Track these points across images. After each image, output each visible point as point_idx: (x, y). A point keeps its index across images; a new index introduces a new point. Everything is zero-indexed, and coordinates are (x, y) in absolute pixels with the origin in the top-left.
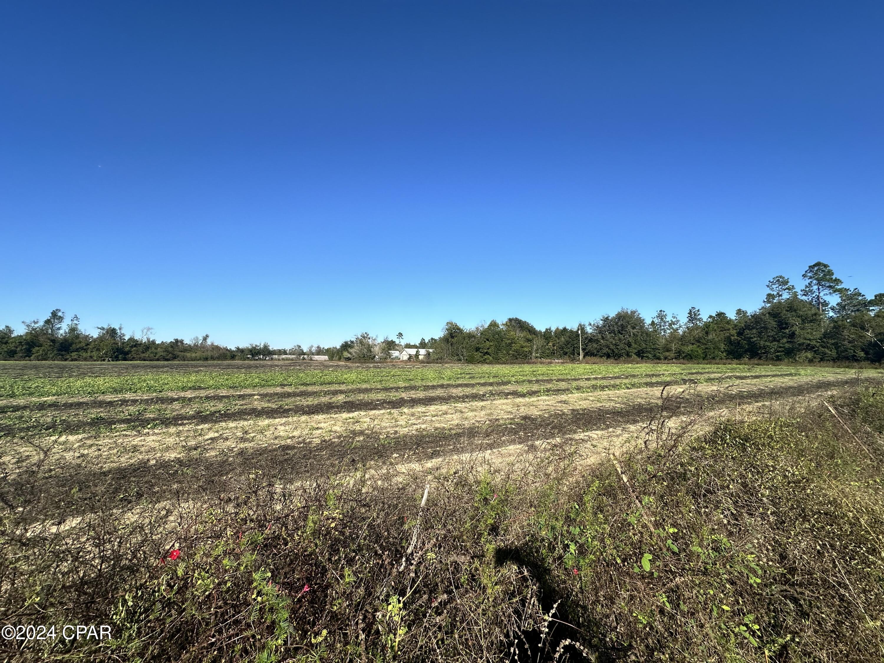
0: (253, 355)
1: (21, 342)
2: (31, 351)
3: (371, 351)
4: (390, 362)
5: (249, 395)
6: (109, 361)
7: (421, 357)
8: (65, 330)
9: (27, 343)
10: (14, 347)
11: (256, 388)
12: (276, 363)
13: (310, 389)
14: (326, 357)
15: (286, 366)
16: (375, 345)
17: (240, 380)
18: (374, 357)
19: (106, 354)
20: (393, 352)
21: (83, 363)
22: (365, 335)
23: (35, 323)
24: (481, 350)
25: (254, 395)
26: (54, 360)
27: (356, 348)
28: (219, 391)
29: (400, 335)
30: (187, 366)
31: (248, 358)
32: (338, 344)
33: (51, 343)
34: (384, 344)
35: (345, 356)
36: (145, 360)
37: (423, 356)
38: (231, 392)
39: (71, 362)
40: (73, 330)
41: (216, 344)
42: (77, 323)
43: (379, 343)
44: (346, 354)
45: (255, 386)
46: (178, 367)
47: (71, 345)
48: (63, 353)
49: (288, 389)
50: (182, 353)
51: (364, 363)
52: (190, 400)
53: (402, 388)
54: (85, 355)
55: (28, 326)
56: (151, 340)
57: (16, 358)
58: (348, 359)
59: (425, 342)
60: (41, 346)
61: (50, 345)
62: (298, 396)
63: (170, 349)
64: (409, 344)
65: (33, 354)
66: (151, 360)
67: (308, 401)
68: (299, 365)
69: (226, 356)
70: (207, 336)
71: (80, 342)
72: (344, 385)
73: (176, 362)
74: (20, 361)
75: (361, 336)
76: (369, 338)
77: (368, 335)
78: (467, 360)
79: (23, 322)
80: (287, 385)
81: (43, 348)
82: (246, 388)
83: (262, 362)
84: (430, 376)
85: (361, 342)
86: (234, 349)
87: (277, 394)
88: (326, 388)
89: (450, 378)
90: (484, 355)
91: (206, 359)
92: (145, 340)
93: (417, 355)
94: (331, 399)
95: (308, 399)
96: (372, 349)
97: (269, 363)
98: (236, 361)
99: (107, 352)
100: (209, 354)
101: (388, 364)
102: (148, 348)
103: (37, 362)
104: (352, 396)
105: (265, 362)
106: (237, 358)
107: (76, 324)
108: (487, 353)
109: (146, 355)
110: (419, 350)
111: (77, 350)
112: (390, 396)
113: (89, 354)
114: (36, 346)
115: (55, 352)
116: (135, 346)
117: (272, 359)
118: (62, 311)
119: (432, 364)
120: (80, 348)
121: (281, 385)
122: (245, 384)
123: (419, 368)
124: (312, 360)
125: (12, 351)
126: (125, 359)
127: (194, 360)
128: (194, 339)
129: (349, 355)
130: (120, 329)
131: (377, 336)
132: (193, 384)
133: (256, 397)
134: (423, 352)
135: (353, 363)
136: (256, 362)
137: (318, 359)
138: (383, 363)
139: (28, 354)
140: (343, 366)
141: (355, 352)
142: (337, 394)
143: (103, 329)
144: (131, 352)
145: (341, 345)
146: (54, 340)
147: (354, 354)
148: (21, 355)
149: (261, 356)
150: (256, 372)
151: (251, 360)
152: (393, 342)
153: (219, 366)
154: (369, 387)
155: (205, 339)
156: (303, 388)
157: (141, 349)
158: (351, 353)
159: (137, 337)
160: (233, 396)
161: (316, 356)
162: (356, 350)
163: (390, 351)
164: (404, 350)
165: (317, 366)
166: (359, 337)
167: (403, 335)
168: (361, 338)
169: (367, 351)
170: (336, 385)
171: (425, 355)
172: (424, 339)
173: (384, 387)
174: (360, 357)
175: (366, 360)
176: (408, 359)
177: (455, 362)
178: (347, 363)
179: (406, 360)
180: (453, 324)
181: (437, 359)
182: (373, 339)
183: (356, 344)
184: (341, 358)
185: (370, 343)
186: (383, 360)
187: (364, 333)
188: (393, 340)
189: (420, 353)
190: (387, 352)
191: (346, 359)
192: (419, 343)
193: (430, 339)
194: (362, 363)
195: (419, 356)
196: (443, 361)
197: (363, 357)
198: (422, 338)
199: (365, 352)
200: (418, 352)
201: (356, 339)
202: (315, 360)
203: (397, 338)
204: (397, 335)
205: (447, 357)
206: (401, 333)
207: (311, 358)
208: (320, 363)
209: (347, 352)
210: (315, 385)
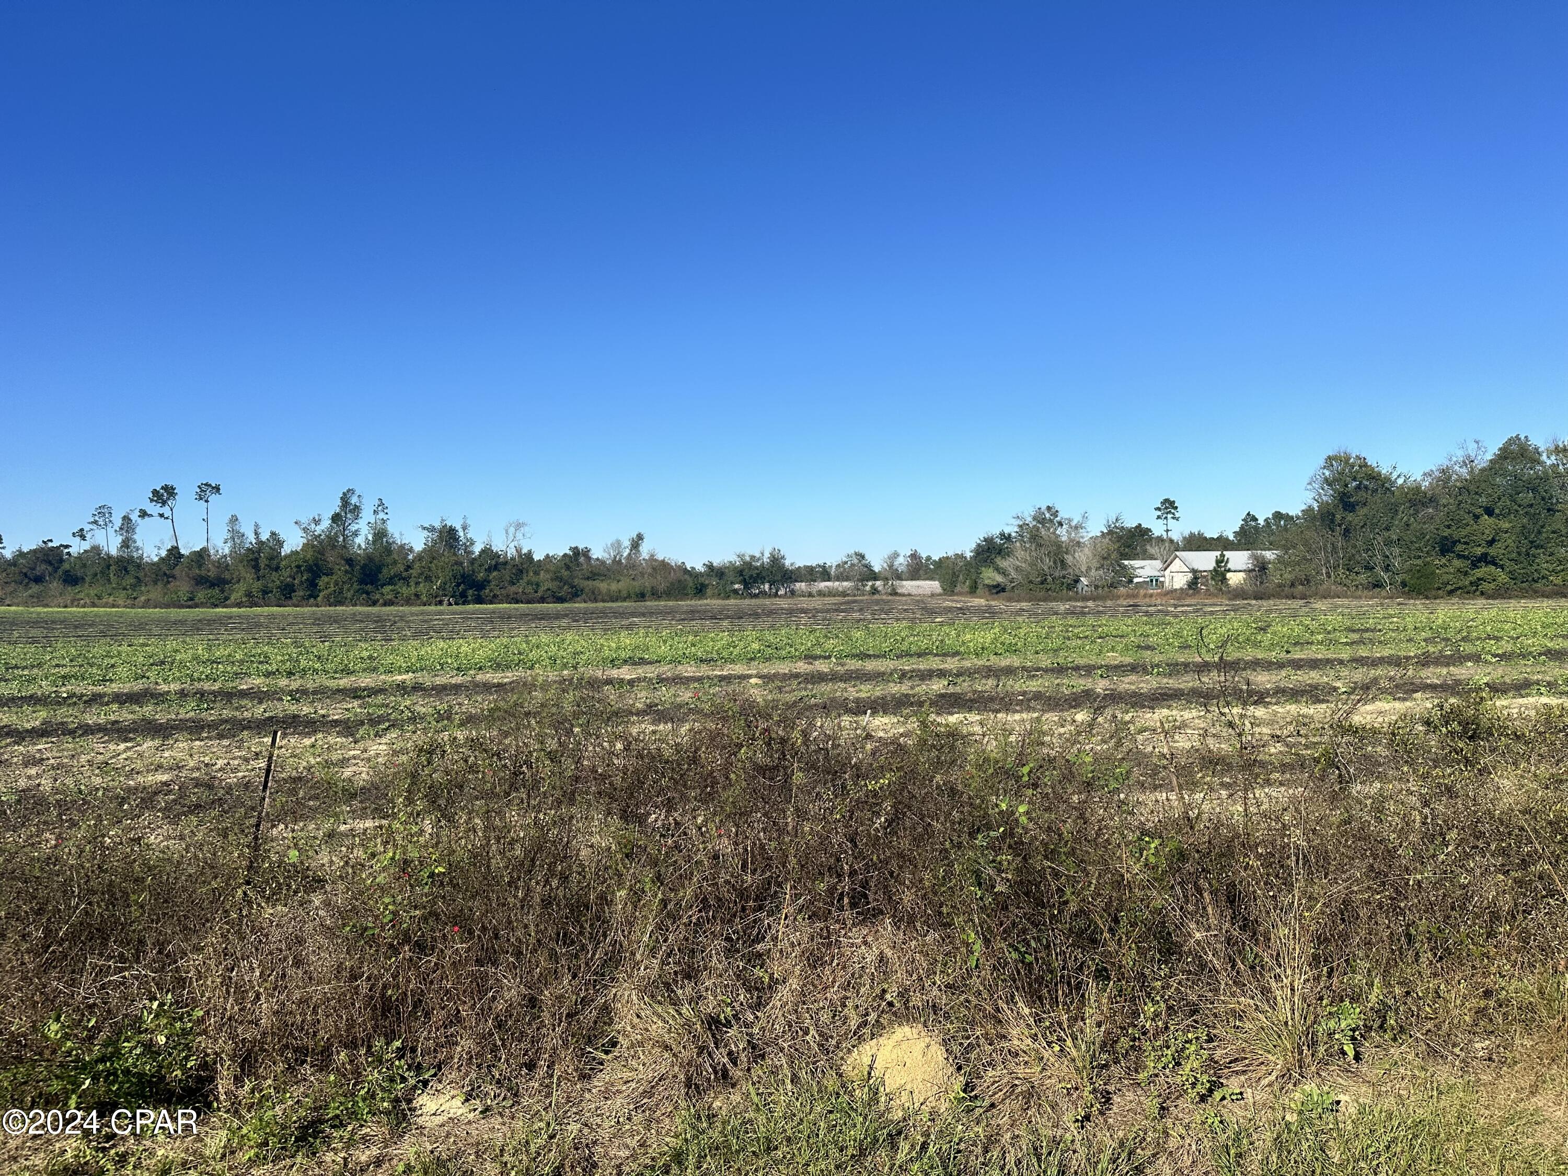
0: (747, 584)
1: (298, 567)
2: (317, 585)
3: (1063, 562)
4: (1128, 596)
5: (739, 677)
6: (450, 604)
7: (1235, 579)
8: (366, 535)
9: (310, 569)
10: (290, 576)
11: (753, 663)
12: (804, 603)
13: (870, 666)
14: (934, 586)
15: (828, 611)
16: (1078, 544)
17: (719, 645)
18: (1077, 581)
19: (442, 587)
20: (1136, 563)
21: (406, 609)
22: (1048, 515)
23: (317, 522)
24: (1459, 547)
25: (750, 676)
26: (355, 605)
27: (1020, 554)
28: (680, 667)
29: (1168, 507)
30: (604, 614)
31: (736, 592)
32: (966, 547)
33: (347, 567)
34: (1109, 540)
35: (986, 582)
36: (517, 602)
37: (1241, 576)
38: (705, 670)
39: (384, 609)
40: (380, 535)
41: (660, 557)
42: (385, 517)
43: (1090, 539)
44: (990, 576)
45: (751, 659)
46: (587, 616)
47: (379, 569)
48: (369, 587)
49: (822, 666)
50: (590, 583)
51: (1044, 601)
52: (631, 683)
53: (1108, 667)
54: (405, 591)
55: (305, 530)
56: (525, 551)
57: (294, 600)
58: (998, 590)
59: (1253, 528)
60: (332, 574)
61: (346, 572)
62: (841, 680)
63: (565, 573)
64: (1198, 536)
65: (320, 591)
66: (529, 602)
67: (861, 690)
68: (861, 610)
69: (684, 588)
70: (640, 537)
71: (395, 562)
72: (956, 658)
73: (579, 605)
74: (302, 606)
75: (1035, 518)
76: (1061, 524)
77: (1055, 514)
78: (1404, 584)
79: (296, 523)
80: (820, 657)
81: (335, 577)
82: (733, 662)
83: (767, 602)
85: (1035, 537)
86: (700, 568)
87: (797, 676)
88: (907, 665)
90: (1474, 565)
91: (642, 596)
92: (511, 552)
93: (1220, 572)
94: (912, 688)
95: (862, 687)
96: (1069, 559)
97: (784, 603)
98: (708, 601)
99: (445, 584)
100: (647, 583)
101: (1121, 601)
102: (522, 572)
103: (328, 608)
105: (777, 601)
106: (709, 591)
107: (384, 521)
108: (1485, 559)
109: (518, 589)
110: (1228, 554)
111: (391, 581)
113: (413, 589)
114: (324, 574)
115: (356, 586)
116: (496, 567)
117: (793, 592)
118: (357, 493)
119: (1273, 601)
120: (395, 576)
121: (806, 657)
122: (732, 653)
123: (1227, 613)
124: (896, 594)
125: (287, 585)
126: (479, 600)
127: (617, 600)
128: (612, 545)
129: (999, 579)
130: (464, 528)
131: (1085, 517)
132: (629, 654)
133: (753, 681)
134: (1239, 560)
135: (1010, 600)
136: (754, 601)
137: (914, 592)
138: (1103, 598)
139: (312, 593)
140: (979, 611)
141: (1017, 569)
142: (930, 678)
143: (432, 529)
144: (489, 582)
145: (974, 546)
146: (351, 559)
147: (1013, 574)
148: (301, 593)
149: (767, 586)
150: (754, 627)
151: (742, 597)
152: (1141, 533)
153: (671, 612)
154: (1017, 664)
155: (636, 544)
156: (853, 664)
157: (507, 574)
158: (1004, 573)
159: (498, 546)
160: (708, 677)
161: (908, 584)
162: (1018, 563)
163: (1126, 562)
164: (1176, 556)
165: (905, 610)
166: (1029, 520)
167: (1176, 508)
168: (1034, 523)
169: (1051, 563)
170: (936, 658)
171: (1250, 571)
172: (1254, 516)
173: (1058, 664)
174: (1031, 582)
175: (1050, 592)
176: (1189, 586)
177: (1360, 593)
178: (994, 600)
179: (1181, 589)
180: (1352, 460)
181: (1293, 585)
182: (1073, 524)
183: (1018, 544)
184: (976, 588)
185: (1063, 539)
186: (1106, 589)
187: (1044, 508)
188: (1140, 525)
189: (1229, 566)
190: (1120, 566)
191: (990, 590)
192: (1238, 530)
193: (1271, 516)
194: (1039, 600)
195: (1229, 575)
196: (1314, 588)
197: (1042, 583)
198: (1248, 514)
199: (1046, 568)
200: (1222, 561)
201: (1020, 526)
202: (903, 595)
203: (1159, 517)
204: (1158, 509)
205: (1329, 577)
206: (1172, 499)
207: (894, 589)
208: (918, 601)
209: (991, 570)
210: (884, 656)
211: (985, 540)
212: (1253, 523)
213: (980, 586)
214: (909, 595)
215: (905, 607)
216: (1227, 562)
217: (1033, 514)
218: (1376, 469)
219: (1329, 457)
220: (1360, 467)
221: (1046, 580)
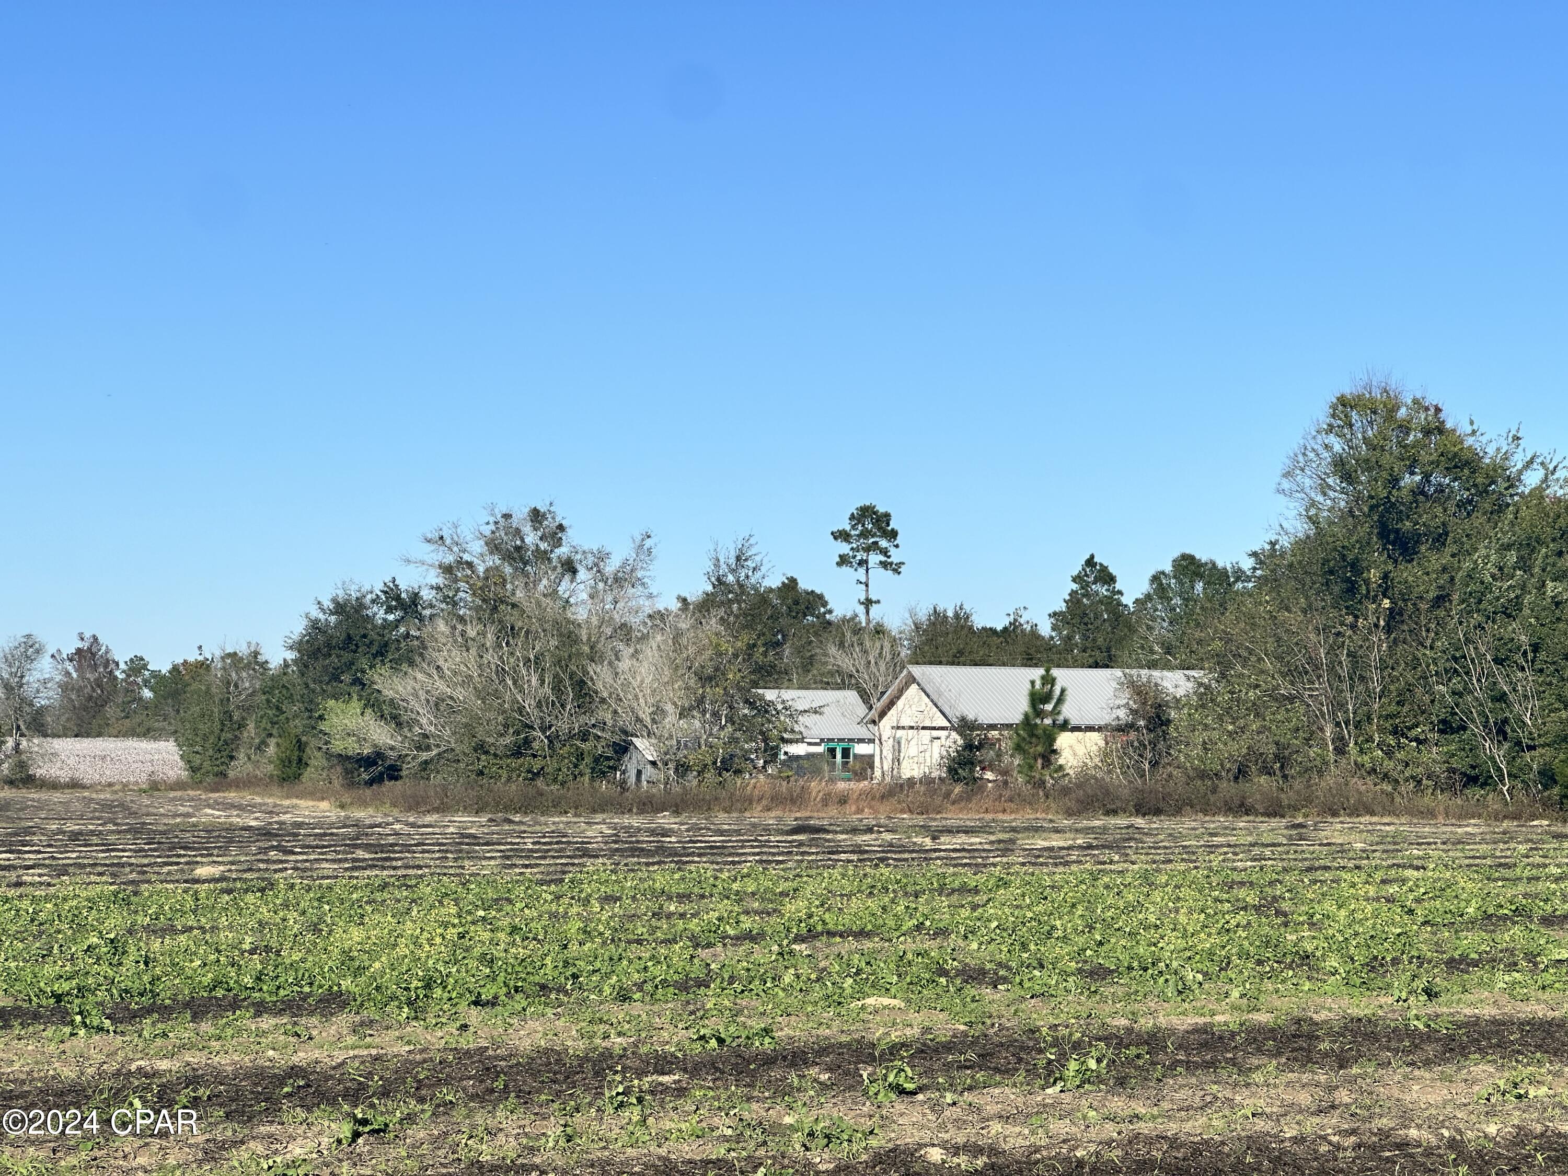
3: (582, 687)
4: (777, 800)
7: (1075, 752)
14: (157, 756)
16: (624, 632)
18: (623, 749)
20: (798, 697)
22: (531, 538)
27: (449, 659)
29: (871, 530)
34: (713, 624)
35: (338, 746)
37: (1096, 741)
43: (659, 617)
44: (350, 726)
51: (525, 809)
53: (894, 1050)
58: (374, 771)
59: (1113, 603)
64: (962, 621)
72: (343, 1021)
75: (494, 546)
76: (570, 568)
77: (556, 535)
78: (1548, 777)
84: (1172, 942)
85: (493, 605)
89: (1374, 965)
93: (1038, 732)
96: (599, 676)
101: (755, 815)
104: (417, 1133)
110: (1063, 676)
112: (774, 1130)
119: (1187, 824)
123: (1057, 857)
124: (32, 782)
129: (381, 735)
131: (643, 549)
134: (1092, 694)
135: (415, 804)
137: (88, 773)
138: (703, 805)
141: (438, 704)
142: (273, 1110)
145: (298, 629)
147: (426, 721)
154: (575, 1045)
161: (66, 747)
162: (441, 685)
163: (770, 695)
164: (912, 680)
165: (75, 836)
166: (475, 550)
167: (893, 535)
168: (494, 560)
169: (547, 690)
170: (267, 1022)
171: (1122, 729)
172: (1104, 569)
173: (721, 1041)
174: (481, 748)
175: (540, 783)
176: (952, 771)
177: (1427, 800)
178: (364, 804)
179: (927, 780)
180: (1402, 413)
181: (1241, 773)
182: (610, 568)
183: (442, 626)
184: (302, 763)
185: (581, 614)
186: (710, 775)
187: (520, 514)
188: (793, 581)
189: (1069, 711)
190: (751, 704)
191: (347, 772)
192: (1061, 607)
193: (1168, 568)
194: (506, 809)
195: (1064, 741)
196: (1298, 784)
197: (517, 753)
198: (1090, 562)
199: (529, 705)
200: (1046, 698)
201: (447, 570)
202: (54, 786)
203: (843, 560)
204: (841, 535)
205: (1341, 750)
206: (881, 509)
207: (22, 765)
208: (106, 806)
209: (356, 706)
210: (64, 1018)
211: (340, 608)
212: (1103, 590)
213: (317, 760)
214: (74, 785)
215: (71, 827)
216: (1060, 700)
217: (487, 530)
218: (1469, 441)
219: (1343, 402)
220: (1427, 432)
221: (527, 742)
